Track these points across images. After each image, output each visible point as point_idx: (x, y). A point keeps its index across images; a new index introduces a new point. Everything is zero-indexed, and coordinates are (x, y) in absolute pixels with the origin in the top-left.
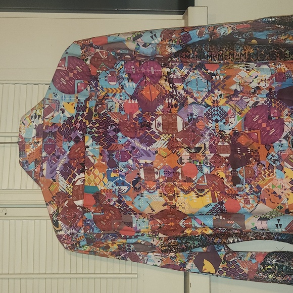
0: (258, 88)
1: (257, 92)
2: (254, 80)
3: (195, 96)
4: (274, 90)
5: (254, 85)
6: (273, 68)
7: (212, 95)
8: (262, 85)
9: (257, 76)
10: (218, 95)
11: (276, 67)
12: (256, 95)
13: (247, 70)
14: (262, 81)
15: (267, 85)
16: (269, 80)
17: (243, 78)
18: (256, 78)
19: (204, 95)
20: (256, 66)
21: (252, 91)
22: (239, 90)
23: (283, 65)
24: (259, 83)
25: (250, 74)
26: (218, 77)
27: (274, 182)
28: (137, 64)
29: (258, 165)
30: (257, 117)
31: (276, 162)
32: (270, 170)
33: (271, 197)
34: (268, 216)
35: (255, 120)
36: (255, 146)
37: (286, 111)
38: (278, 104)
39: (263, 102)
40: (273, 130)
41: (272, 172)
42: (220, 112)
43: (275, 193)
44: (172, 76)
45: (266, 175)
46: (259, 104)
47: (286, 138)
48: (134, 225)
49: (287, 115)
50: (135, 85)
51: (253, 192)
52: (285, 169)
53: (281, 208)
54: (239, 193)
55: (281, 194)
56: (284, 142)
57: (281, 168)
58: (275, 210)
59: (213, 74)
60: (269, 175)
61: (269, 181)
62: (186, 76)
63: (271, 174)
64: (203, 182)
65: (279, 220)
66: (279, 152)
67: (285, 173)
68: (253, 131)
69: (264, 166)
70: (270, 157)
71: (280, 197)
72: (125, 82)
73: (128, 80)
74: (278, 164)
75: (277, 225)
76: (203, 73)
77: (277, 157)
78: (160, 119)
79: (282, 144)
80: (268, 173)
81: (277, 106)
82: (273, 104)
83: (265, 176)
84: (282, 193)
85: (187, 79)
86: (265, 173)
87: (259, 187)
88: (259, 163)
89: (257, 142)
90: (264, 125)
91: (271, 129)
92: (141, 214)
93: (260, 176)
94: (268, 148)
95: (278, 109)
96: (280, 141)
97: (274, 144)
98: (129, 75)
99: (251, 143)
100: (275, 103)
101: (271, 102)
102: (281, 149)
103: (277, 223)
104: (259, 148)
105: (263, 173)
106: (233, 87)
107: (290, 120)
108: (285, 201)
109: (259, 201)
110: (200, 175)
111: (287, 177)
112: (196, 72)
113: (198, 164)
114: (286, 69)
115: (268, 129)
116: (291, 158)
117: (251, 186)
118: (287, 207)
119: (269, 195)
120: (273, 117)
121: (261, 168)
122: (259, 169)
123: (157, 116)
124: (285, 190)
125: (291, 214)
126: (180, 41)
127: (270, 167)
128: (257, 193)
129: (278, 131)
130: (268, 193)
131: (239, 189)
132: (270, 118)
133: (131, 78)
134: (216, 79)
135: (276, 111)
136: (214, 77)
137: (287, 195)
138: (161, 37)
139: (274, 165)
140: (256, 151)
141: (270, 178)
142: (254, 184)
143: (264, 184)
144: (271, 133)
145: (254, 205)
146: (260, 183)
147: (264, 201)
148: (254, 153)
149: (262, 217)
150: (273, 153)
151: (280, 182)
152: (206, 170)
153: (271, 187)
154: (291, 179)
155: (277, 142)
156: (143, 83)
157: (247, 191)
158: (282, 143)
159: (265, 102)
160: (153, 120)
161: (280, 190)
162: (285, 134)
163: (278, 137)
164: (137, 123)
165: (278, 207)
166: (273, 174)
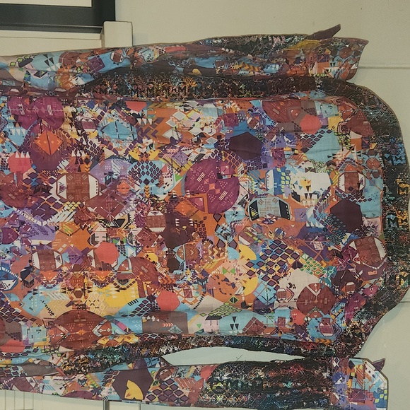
0: (202, 135)
1: (202, 141)
2: (196, 124)
3: (114, 147)
4: (224, 138)
5: (196, 131)
6: (221, 107)
7: (139, 145)
8: (207, 130)
9: (199, 118)
10: (148, 145)
11: (225, 107)
12: (201, 145)
13: (185, 110)
14: (206, 125)
15: (214, 132)
16: (216, 124)
17: (179, 121)
18: (197, 120)
19: (128, 146)
20: (198, 105)
21: (195, 139)
22: (176, 138)
23: (234, 104)
24: (202, 129)
25: (189, 115)
26: (145, 120)
27: (226, 265)
28: (27, 101)
29: (203, 241)
30: (203, 175)
31: (228, 237)
32: (220, 249)
33: (221, 286)
34: (218, 313)
35: (199, 179)
36: (200, 215)
37: (241, 167)
38: (230, 158)
39: (210, 154)
40: (225, 193)
41: (222, 251)
42: (151, 170)
43: (226, 280)
44: (79, 118)
45: (215, 255)
46: (204, 158)
47: (243, 203)
48: (24, 337)
49: (242, 172)
50: (24, 131)
51: (196, 280)
52: (240, 246)
53: (236, 300)
54: (177, 282)
55: (235, 281)
56: (240, 209)
57: (234, 245)
58: (227, 304)
59: (138, 116)
60: (218, 255)
61: (219, 264)
62: (100, 118)
63: (221, 254)
64: (127, 269)
65: (234, 318)
66: (233, 224)
67: (240, 251)
68: (196, 195)
69: (212, 243)
70: (220, 230)
71: (233, 285)
72: (10, 127)
73: (15, 124)
74: (230, 239)
75: (232, 326)
76: (124, 114)
77: (229, 230)
78: (63, 181)
79: (237, 213)
80: (217, 252)
81: (228, 160)
82: (223, 157)
83: (213, 258)
84: (237, 279)
85: (102, 123)
86: (213, 253)
87: (204, 273)
88: (204, 239)
89: (203, 210)
90: (212, 187)
91: (222, 191)
92: (33, 320)
93: (206, 257)
94: (218, 218)
95: (230, 164)
96: (234, 208)
97: (226, 213)
98: (16, 117)
99: (194, 212)
100: (225, 155)
101: (220, 154)
102: (235, 219)
103: (232, 322)
104: (205, 218)
105: (210, 252)
106: (169, 134)
107: (247, 179)
108: (240, 290)
109: (205, 293)
110: (122, 258)
111: (243, 257)
112: (113, 112)
113: (119, 243)
114: (238, 109)
115: (218, 191)
116: (248, 231)
117: (194, 272)
118: (243, 299)
119: (219, 283)
120: (224, 175)
121: (207, 245)
122: (205, 247)
123: (60, 176)
124: (240, 275)
125: (250, 308)
126: (89, 68)
127: (220, 244)
128: (202, 281)
129: (232, 194)
130: (217, 281)
131: (177, 277)
132: (220, 176)
133: (18, 122)
134: (142, 122)
135: (227, 167)
136: (139, 120)
137: (243, 282)
138: (60, 61)
139: (226, 242)
140: (201, 222)
141: (219, 259)
142: (198, 269)
143: (212, 267)
144: (221, 198)
145: (199, 299)
146: (207, 266)
147: (212, 293)
148: (198, 226)
149: (211, 315)
150: (223, 225)
151: (233, 264)
152: (131, 251)
153: (221, 273)
154: (248, 259)
155: (230, 210)
156: (37, 128)
157: (188, 279)
158: (236, 210)
159: (213, 155)
160: (52, 181)
161: (233, 275)
162: (240, 198)
163: (232, 203)
164: (29, 186)
165: (232, 300)
166: (224, 254)
